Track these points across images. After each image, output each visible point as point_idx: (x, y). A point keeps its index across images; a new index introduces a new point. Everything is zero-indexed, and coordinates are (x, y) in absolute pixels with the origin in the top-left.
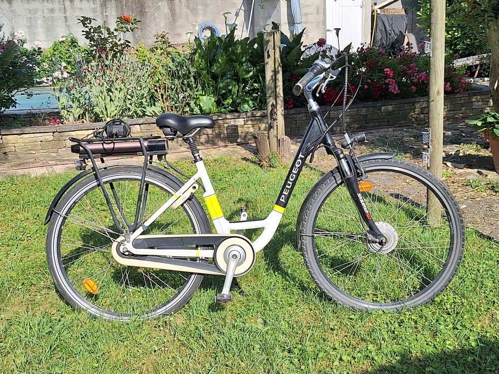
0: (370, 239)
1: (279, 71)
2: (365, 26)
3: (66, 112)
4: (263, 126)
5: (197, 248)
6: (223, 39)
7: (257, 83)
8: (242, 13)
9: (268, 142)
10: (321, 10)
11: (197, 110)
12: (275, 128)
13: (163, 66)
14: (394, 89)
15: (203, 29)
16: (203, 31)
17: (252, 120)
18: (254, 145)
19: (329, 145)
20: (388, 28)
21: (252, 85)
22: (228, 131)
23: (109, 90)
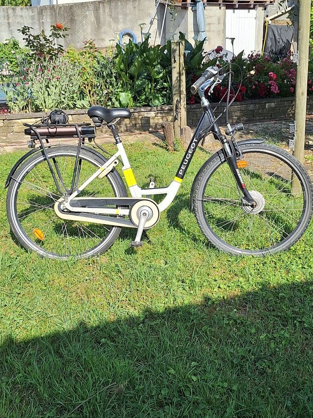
0: (244, 203)
1: (183, 73)
2: (258, 35)
3: (13, 104)
4: (170, 118)
5: (117, 207)
6: (139, 46)
7: (166, 83)
8: (156, 22)
9: (173, 131)
10: (222, 21)
11: (117, 104)
12: (179, 119)
13: (90, 67)
14: (275, 89)
15: (123, 35)
16: (123, 37)
17: (161, 113)
18: (163, 133)
19: (216, 132)
20: (277, 37)
21: (162, 84)
22: (142, 121)
23: (47, 86)
